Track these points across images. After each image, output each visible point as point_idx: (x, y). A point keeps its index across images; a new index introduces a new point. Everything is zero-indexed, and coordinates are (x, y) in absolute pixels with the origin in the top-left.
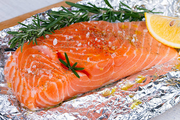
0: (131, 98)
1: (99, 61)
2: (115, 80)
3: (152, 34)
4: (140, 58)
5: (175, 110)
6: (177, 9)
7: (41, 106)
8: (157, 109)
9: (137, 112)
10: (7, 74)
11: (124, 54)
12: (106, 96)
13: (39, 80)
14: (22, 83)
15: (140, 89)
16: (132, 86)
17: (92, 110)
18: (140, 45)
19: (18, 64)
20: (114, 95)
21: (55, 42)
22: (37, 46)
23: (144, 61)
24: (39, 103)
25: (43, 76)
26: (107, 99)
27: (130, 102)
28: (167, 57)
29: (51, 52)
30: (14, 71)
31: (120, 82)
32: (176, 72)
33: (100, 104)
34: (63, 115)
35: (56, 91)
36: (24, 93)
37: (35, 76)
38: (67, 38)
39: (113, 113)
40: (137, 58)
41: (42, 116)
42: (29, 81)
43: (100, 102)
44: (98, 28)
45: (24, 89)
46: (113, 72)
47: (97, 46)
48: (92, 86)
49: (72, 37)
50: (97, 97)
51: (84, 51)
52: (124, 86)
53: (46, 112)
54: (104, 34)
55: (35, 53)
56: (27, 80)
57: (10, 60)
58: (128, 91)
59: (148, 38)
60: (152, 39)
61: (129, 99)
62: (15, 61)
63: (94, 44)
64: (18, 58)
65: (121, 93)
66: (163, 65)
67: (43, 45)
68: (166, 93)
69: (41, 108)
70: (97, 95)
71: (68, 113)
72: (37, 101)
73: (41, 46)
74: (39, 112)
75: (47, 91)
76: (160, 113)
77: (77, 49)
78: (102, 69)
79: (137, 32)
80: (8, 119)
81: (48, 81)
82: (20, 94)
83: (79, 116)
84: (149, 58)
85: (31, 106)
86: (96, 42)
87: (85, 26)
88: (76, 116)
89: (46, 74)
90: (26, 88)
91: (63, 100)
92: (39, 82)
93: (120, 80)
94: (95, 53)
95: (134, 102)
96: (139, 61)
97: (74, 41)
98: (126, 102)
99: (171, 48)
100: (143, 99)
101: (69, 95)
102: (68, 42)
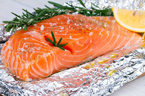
0: (108, 68)
1: (80, 38)
3: (119, 23)
4: (112, 38)
5: (144, 80)
6: (137, 6)
7: (33, 77)
8: (130, 76)
9: (114, 78)
10: (4, 56)
11: (99, 33)
12: (87, 68)
13: (31, 55)
14: (17, 60)
15: (114, 62)
16: (107, 61)
17: (76, 79)
18: (111, 29)
19: (13, 47)
20: (93, 67)
21: (42, 28)
22: (28, 32)
23: (115, 41)
24: (32, 74)
25: (34, 52)
26: (88, 71)
27: (107, 71)
28: (133, 39)
29: (39, 35)
30: (10, 52)
31: (97, 59)
32: (142, 49)
33: (82, 74)
34: (53, 83)
35: (46, 63)
36: (19, 66)
37: (27, 53)
38: (52, 25)
39: (94, 79)
40: (110, 37)
41: (35, 84)
42: (22, 57)
43: (82, 73)
45: (19, 63)
46: (91, 50)
47: (76, 28)
48: (75, 62)
49: (56, 24)
50: (79, 69)
51: (66, 32)
52: (101, 61)
53: (38, 82)
54: (82, 21)
55: (27, 37)
56: (21, 57)
57: (6, 45)
58: (105, 64)
59: (117, 26)
60: (120, 27)
61: (106, 69)
62: (10, 45)
63: (74, 27)
64: (12, 43)
65: (99, 66)
66: (130, 46)
67: (33, 31)
70: (79, 68)
71: (57, 81)
72: (30, 73)
73: (31, 32)
74: (32, 82)
75: (38, 62)
76: (132, 78)
77: (61, 31)
78: (82, 46)
80: (7, 84)
82: (16, 68)
83: (66, 83)
84: (119, 38)
86: (76, 26)
87: (65, 17)
88: (64, 84)
89: (37, 50)
90: (21, 62)
92: (32, 57)
94: (75, 33)
95: (110, 71)
96: (111, 41)
97: (58, 27)
98: (104, 72)
100: (117, 69)
101: (56, 68)
102: (53, 28)
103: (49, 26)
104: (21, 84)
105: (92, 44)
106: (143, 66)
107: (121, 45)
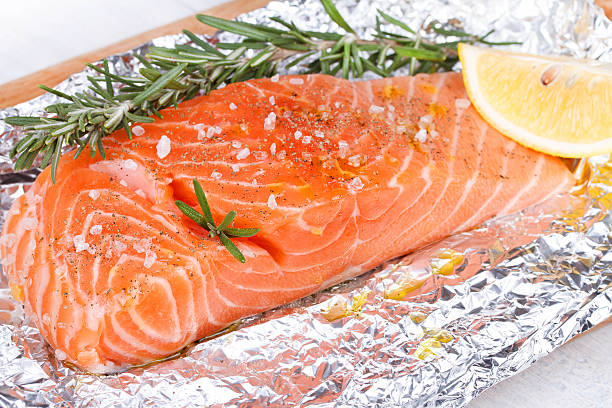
0: (417, 323)
1: (309, 206)
2: (363, 267)
3: (482, 114)
4: (446, 193)
5: (564, 362)
6: (565, 30)
7: (120, 356)
8: (504, 359)
9: (437, 371)
10: (9, 255)
11: (389, 179)
12: (336, 319)
13: (112, 274)
14: (58, 286)
15: (447, 295)
16: (419, 286)
17: (290, 366)
18: (443, 150)
19: (44, 222)
20: (362, 315)
21: (164, 146)
22: (105, 162)
23: (456, 203)
24: (115, 348)
25: (124, 259)
26: (338, 331)
27: (415, 337)
28: (535, 188)
29: (150, 181)
30: (32, 245)
31: (382, 274)
32: (564, 234)
33: (315, 345)
34: (195, 384)
35: (169, 307)
37: (98, 260)
38: (202, 133)
39: (358, 373)
40: (434, 192)
41: (126, 389)
42: (78, 276)
43: (315, 341)
44: (303, 99)
45: (65, 302)
46: (358, 242)
47: (299, 155)
48: (289, 290)
49: (218, 130)
50: (304, 323)
51: (258, 173)
52: (395, 287)
53: (138, 378)
54: (325, 116)
55: (100, 185)
56: (72, 273)
57: (18, 212)
58: (407, 303)
59: (471, 128)
60: (484, 129)
61: (411, 327)
62: (35, 214)
63: (293, 150)
64: (44, 203)
65: (383, 310)
66: (522, 214)
67: (124, 159)
68: (532, 304)
69: (120, 365)
70: (305, 316)
71: (211, 377)
72: (108, 343)
73: (118, 161)
74: (115, 377)
75: (138, 307)
76: (513, 369)
77: (235, 168)
78: (319, 231)
79: (436, 108)
80: (11, 402)
81: (142, 276)
82: (51, 319)
83: (248, 387)
85: (89, 359)
86: (298, 144)
87: (261, 93)
88: (237, 387)
89: (134, 253)
90: (71, 299)
91: (193, 338)
93: (381, 267)
94: (295, 179)
95: (425, 337)
96: (440, 203)
97: (225, 144)
98: (403, 339)
99: (548, 156)
100: (455, 328)
101: (212, 320)
102: (207, 146)
103: (193, 136)
104: (73, 381)
105: (360, 220)
106: (559, 318)
107: (482, 213)
